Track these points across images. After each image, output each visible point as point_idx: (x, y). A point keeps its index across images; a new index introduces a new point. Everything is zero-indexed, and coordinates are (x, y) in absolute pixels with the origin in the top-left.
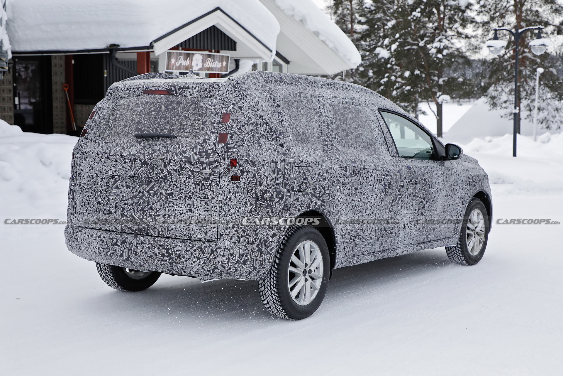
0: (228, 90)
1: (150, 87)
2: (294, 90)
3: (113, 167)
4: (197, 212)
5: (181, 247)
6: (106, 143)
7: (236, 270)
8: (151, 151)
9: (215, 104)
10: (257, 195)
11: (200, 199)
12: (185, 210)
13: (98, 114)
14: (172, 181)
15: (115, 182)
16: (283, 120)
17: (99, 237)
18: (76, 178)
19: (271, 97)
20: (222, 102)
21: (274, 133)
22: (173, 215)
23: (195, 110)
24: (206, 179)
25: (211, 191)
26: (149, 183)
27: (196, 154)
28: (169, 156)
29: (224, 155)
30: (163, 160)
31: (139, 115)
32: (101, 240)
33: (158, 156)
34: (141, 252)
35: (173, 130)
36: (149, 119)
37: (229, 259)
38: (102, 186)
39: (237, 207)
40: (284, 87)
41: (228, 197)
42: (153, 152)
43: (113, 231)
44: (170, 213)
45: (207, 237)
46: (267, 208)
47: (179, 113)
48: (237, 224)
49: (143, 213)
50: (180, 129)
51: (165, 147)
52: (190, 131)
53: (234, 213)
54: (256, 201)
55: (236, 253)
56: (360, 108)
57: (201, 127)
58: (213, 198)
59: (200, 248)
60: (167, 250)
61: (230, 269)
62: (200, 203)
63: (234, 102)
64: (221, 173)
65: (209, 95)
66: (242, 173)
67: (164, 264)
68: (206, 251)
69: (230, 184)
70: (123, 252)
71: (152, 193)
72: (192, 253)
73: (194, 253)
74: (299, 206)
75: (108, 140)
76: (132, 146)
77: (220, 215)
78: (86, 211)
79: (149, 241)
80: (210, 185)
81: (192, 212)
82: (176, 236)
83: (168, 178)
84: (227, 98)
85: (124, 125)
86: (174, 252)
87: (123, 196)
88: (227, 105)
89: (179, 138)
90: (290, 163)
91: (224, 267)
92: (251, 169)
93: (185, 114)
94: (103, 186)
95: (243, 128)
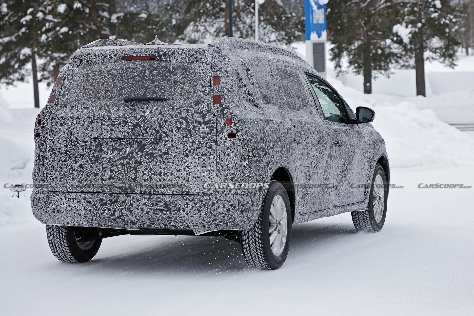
0: (213, 55)
1: (130, 53)
2: (252, 54)
3: (98, 130)
4: (195, 168)
5: (181, 202)
6: (85, 108)
7: (235, 220)
8: (143, 114)
9: (203, 68)
10: (249, 151)
11: (198, 157)
12: (182, 168)
13: (66, 80)
14: (167, 141)
15: (98, 145)
16: (253, 83)
17: (85, 199)
18: (47, 144)
19: (242, 62)
20: (210, 66)
21: (251, 94)
22: (170, 172)
23: (183, 74)
24: (204, 138)
25: (209, 148)
26: (139, 144)
27: (192, 115)
28: (164, 118)
29: (220, 114)
30: (158, 121)
31: (121, 80)
32: (87, 202)
33: (152, 118)
34: (137, 209)
35: (163, 93)
36: (134, 84)
37: (229, 209)
38: (83, 150)
39: (234, 162)
40: (246, 52)
41: (226, 153)
42: (145, 115)
43: (99, 193)
44: (166, 171)
45: (205, 191)
46: (256, 163)
47: (166, 77)
48: (235, 178)
49: (136, 173)
50: (171, 92)
51: (157, 109)
52: (181, 94)
53: (232, 168)
54: (249, 156)
55: (236, 204)
56: (294, 71)
57: (193, 90)
58: (211, 154)
59: (201, 201)
60: (166, 205)
61: (230, 219)
62: (198, 160)
63: (221, 67)
64: (218, 132)
65: (196, 60)
66: (238, 131)
67: (162, 219)
68: (207, 203)
69: (227, 141)
70: (114, 211)
71: (144, 153)
72: (193, 207)
73: (195, 206)
74: (275, 163)
75: (88, 105)
76: (118, 110)
77: (217, 170)
78: (64, 175)
79: (145, 198)
80: (207, 143)
81: (189, 169)
82: (173, 192)
83: (163, 139)
84: (213, 62)
85: (105, 90)
86: (174, 206)
87: (110, 158)
88: (215, 69)
89: (172, 101)
90: (266, 122)
91: (224, 217)
92: (244, 126)
93: (173, 78)
94: (86, 150)
95: (231, 90)
